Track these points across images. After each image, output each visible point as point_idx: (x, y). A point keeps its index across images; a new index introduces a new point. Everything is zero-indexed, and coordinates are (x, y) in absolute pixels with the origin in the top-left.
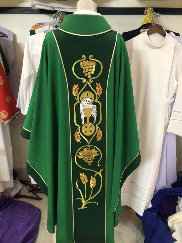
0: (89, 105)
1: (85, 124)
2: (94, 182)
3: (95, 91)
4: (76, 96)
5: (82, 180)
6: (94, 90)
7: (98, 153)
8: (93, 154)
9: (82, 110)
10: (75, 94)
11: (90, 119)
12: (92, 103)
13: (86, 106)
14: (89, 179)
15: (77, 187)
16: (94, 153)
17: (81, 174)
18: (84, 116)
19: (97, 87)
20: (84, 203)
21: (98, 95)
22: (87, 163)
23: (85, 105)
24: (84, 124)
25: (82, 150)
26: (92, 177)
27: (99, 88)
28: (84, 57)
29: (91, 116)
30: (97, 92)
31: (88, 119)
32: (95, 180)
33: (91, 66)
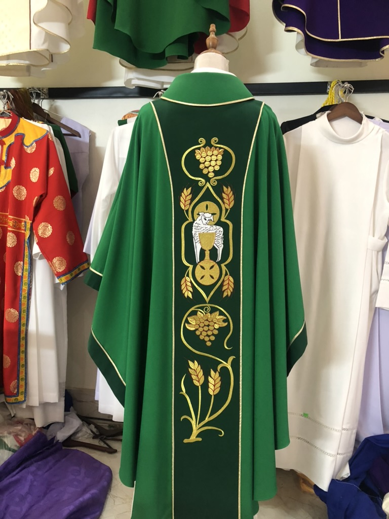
0: (209, 227)
1: (202, 262)
2: (216, 383)
3: (220, 201)
4: (186, 209)
5: (194, 377)
6: (218, 199)
7: (224, 321)
8: (215, 323)
9: (196, 236)
10: (185, 206)
11: (210, 253)
12: (215, 223)
13: (204, 228)
14: (207, 374)
15: (182, 391)
16: (218, 321)
17: (191, 363)
18: (201, 247)
19: (224, 193)
20: (196, 428)
21: (226, 208)
22: (204, 341)
23: (202, 225)
24: (199, 262)
25: (194, 313)
26: (212, 372)
27: (228, 196)
28: (202, 141)
29: (212, 247)
30: (224, 203)
31: (207, 253)
32: (220, 378)
33: (214, 158)
